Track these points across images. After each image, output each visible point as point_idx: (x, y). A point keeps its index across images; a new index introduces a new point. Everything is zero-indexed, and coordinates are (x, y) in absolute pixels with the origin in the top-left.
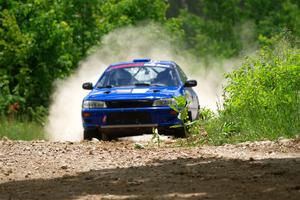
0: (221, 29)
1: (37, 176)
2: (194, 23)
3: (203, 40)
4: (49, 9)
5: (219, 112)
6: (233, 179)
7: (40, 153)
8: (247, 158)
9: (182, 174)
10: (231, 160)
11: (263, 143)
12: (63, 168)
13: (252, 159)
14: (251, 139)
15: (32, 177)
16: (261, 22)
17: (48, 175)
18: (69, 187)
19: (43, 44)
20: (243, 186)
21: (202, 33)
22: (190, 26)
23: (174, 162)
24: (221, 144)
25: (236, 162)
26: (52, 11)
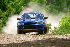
0: (59, 8)
1: (16, 42)
2: (52, 6)
3: (55, 10)
4: (19, 3)
5: (59, 27)
6: (62, 43)
7: (17, 37)
8: (65, 38)
9: (50, 42)
10: (61, 39)
11: (69, 35)
12: (22, 40)
13: (66, 39)
14: (66, 34)
15: (15, 43)
16: (68, 6)
17: (19, 42)
18: (24, 45)
19: (17, 11)
20: (64, 45)
21: (55, 9)
22: (52, 7)
23: (48, 39)
24: (59, 35)
25: (63, 39)
26: (19, 4)
